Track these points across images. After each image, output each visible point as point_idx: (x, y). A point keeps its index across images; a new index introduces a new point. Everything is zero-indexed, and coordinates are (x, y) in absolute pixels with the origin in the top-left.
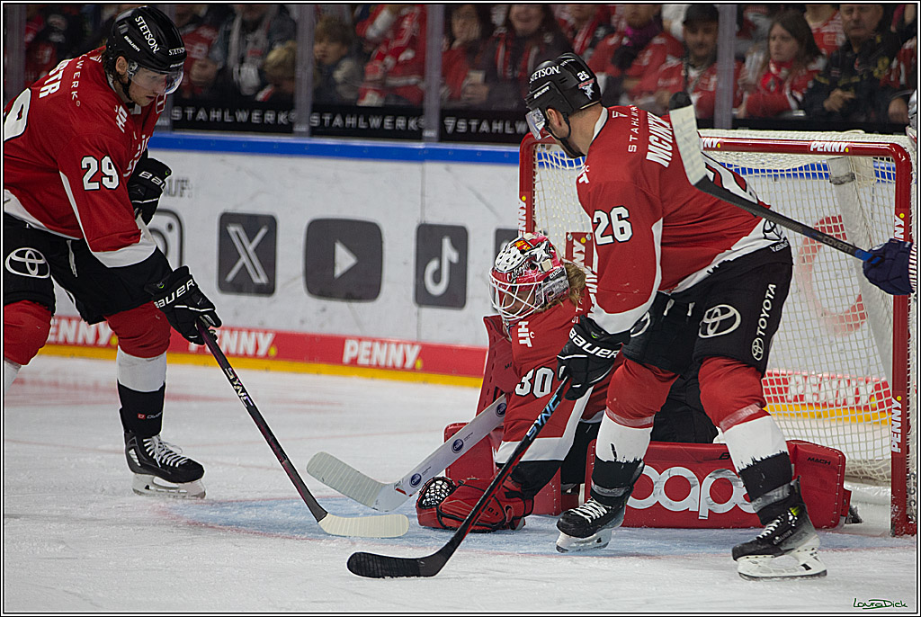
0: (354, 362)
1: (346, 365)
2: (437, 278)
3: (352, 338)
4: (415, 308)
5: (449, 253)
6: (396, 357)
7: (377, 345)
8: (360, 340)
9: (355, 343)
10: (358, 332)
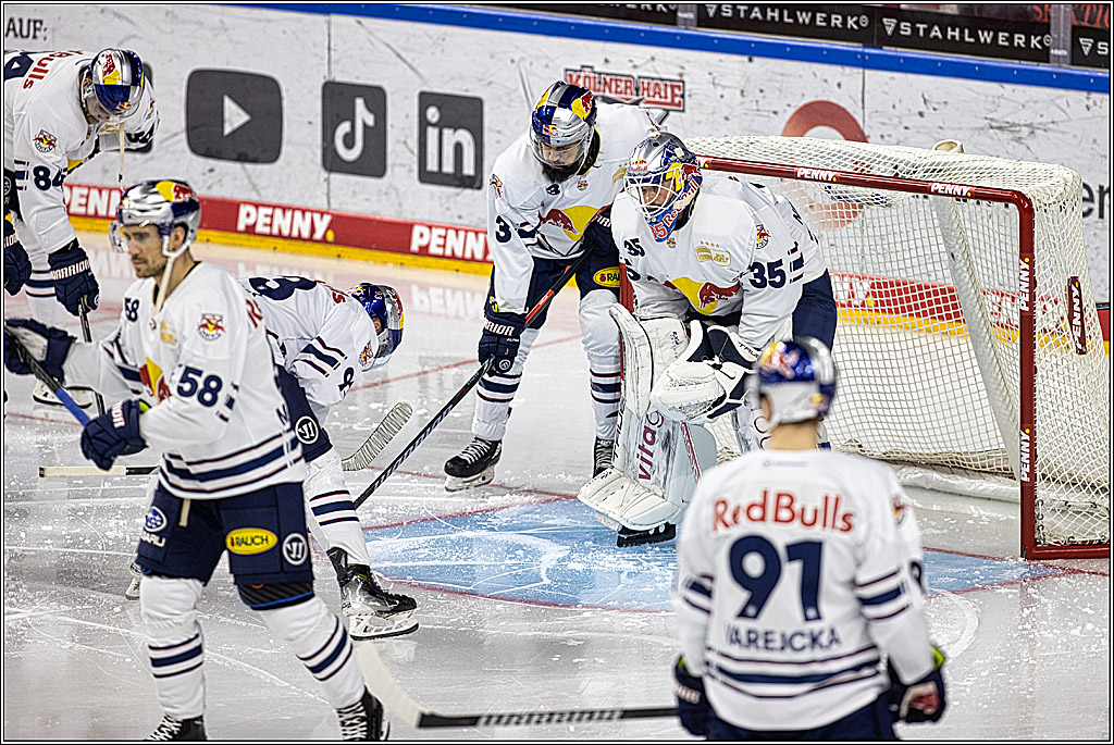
0: (250, 230)
1: (241, 232)
2: (349, 141)
3: (245, 203)
4: (325, 174)
5: (363, 115)
6: (302, 225)
7: (278, 212)
8: (257, 206)
9: (252, 209)
10: (254, 197)
